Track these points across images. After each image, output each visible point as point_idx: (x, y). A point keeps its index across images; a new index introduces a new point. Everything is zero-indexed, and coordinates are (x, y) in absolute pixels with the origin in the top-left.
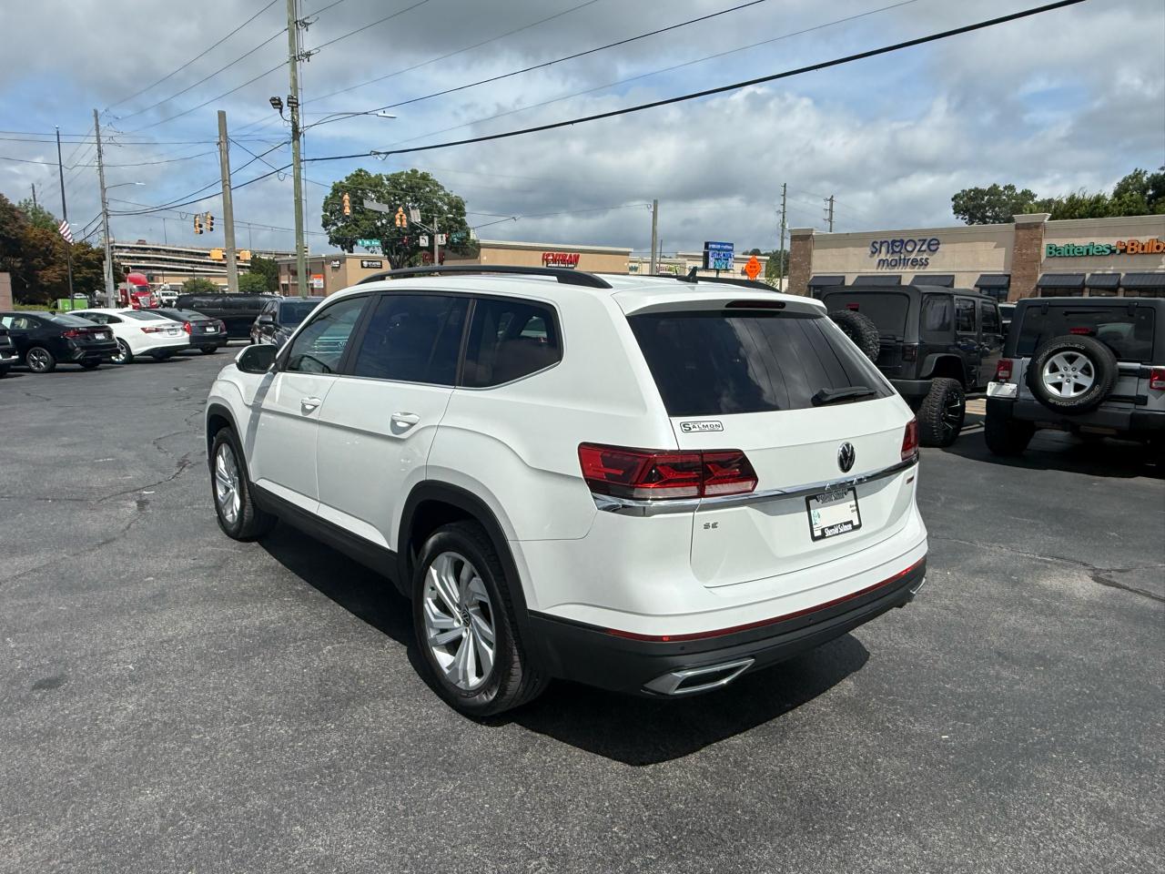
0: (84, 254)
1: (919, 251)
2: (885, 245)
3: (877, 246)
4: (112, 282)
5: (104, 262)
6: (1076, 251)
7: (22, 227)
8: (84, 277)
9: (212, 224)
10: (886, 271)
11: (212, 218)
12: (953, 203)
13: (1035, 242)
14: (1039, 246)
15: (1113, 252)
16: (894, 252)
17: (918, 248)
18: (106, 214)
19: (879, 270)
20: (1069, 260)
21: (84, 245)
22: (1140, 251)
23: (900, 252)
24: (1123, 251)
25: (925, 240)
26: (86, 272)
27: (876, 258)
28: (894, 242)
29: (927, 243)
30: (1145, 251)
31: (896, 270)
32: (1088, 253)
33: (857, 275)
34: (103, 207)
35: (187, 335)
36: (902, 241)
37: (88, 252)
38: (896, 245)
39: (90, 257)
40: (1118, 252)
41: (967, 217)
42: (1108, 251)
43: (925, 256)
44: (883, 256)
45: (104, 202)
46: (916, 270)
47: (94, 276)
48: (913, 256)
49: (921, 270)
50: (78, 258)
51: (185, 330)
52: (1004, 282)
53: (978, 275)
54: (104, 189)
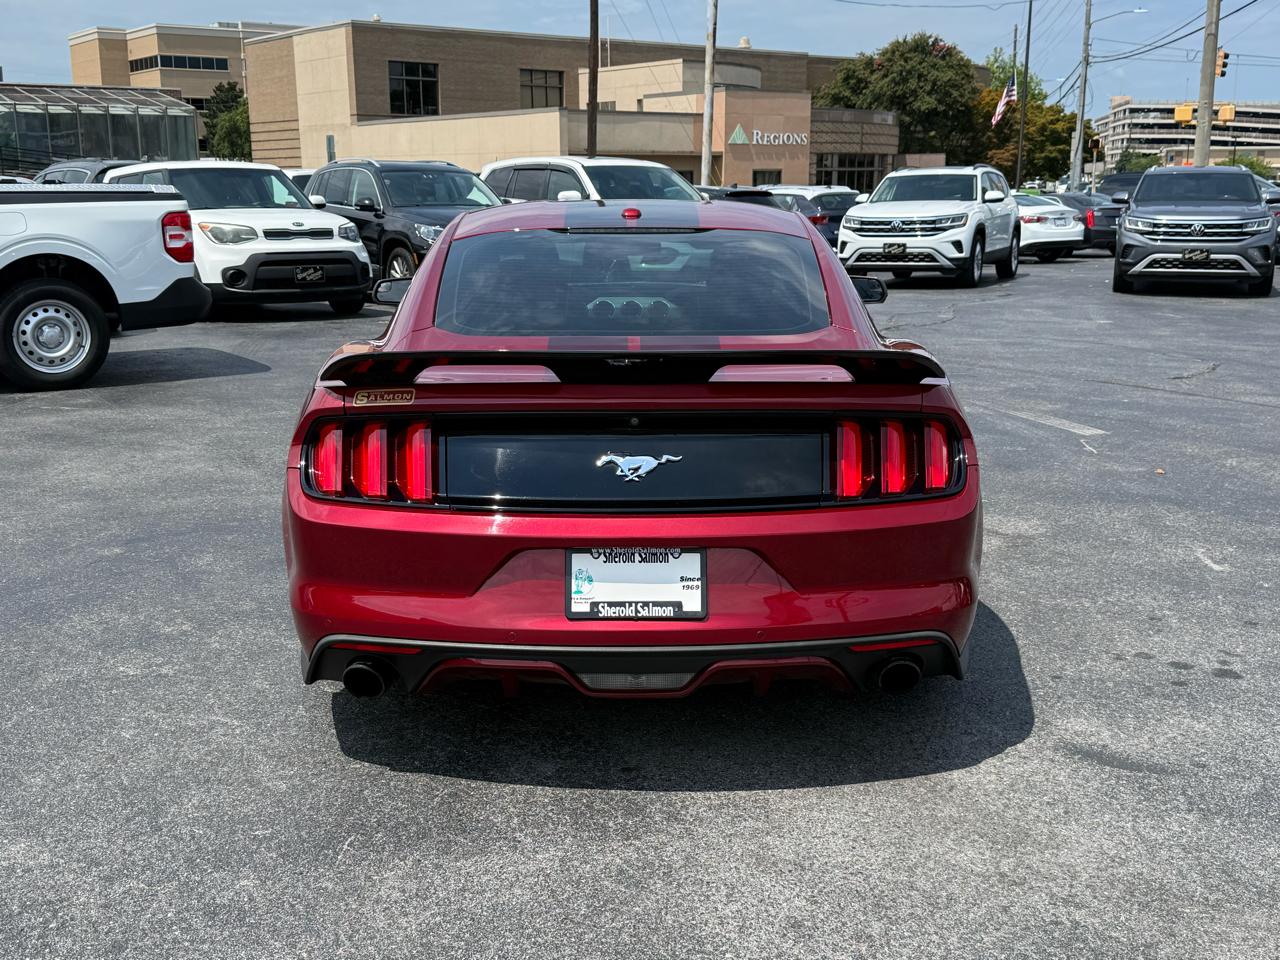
0: (1052, 122)
4: (1078, 163)
5: (1073, 134)
7: (975, 91)
8: (1046, 157)
9: (1225, 65)
11: (1226, 56)
18: (1087, 62)
21: (1057, 110)
26: (1051, 151)
34: (1086, 51)
35: (1081, 227)
37: (1058, 120)
39: (1059, 126)
45: (1087, 44)
47: (1059, 157)
50: (1043, 128)
51: (1080, 220)
54: (1089, 25)
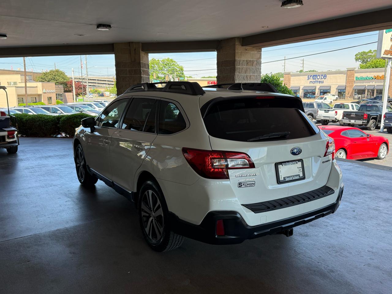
1: (321, 78)
2: (311, 77)
3: (309, 77)
6: (363, 78)
10: (312, 85)
12: (355, 57)
13: (352, 76)
14: (353, 77)
15: (373, 79)
16: (314, 79)
17: (320, 78)
19: (310, 84)
20: (362, 81)
22: (380, 79)
23: (316, 79)
24: (375, 78)
25: (322, 75)
27: (309, 81)
28: (314, 76)
29: (323, 76)
30: (381, 79)
31: (315, 84)
32: (366, 79)
33: (303, 86)
36: (316, 76)
38: (315, 76)
40: (374, 79)
41: (362, 61)
42: (372, 79)
43: (323, 80)
44: (311, 80)
46: (320, 84)
48: (319, 80)
49: (322, 84)
52: (344, 88)
53: (337, 86)
